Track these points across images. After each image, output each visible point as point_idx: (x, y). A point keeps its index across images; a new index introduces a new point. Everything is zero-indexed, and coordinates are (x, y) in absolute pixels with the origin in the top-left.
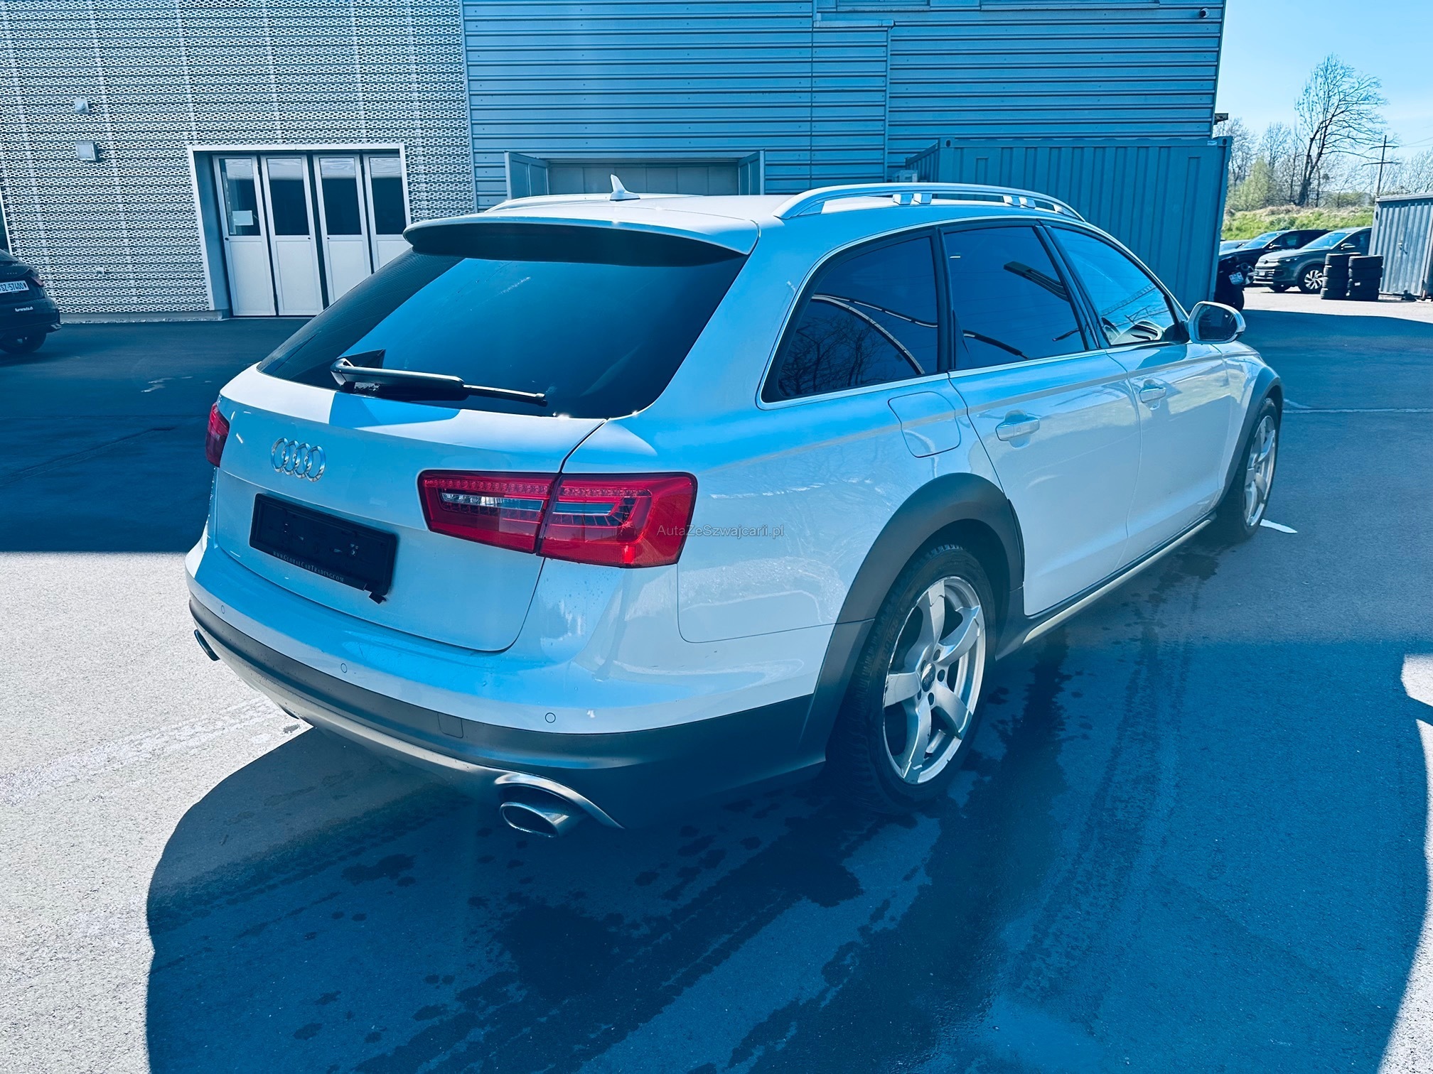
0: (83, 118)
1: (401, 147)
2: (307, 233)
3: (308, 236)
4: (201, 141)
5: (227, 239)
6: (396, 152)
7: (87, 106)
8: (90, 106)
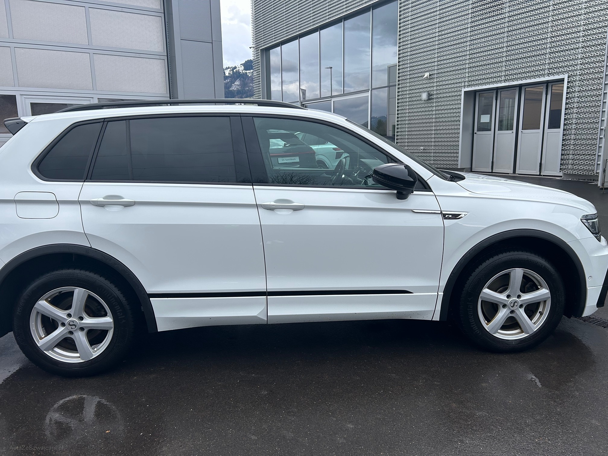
0: (427, 81)
1: (565, 76)
2: (512, 130)
3: (512, 131)
4: (469, 86)
5: (475, 133)
6: (563, 80)
7: (429, 75)
8: (430, 75)
